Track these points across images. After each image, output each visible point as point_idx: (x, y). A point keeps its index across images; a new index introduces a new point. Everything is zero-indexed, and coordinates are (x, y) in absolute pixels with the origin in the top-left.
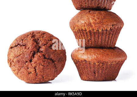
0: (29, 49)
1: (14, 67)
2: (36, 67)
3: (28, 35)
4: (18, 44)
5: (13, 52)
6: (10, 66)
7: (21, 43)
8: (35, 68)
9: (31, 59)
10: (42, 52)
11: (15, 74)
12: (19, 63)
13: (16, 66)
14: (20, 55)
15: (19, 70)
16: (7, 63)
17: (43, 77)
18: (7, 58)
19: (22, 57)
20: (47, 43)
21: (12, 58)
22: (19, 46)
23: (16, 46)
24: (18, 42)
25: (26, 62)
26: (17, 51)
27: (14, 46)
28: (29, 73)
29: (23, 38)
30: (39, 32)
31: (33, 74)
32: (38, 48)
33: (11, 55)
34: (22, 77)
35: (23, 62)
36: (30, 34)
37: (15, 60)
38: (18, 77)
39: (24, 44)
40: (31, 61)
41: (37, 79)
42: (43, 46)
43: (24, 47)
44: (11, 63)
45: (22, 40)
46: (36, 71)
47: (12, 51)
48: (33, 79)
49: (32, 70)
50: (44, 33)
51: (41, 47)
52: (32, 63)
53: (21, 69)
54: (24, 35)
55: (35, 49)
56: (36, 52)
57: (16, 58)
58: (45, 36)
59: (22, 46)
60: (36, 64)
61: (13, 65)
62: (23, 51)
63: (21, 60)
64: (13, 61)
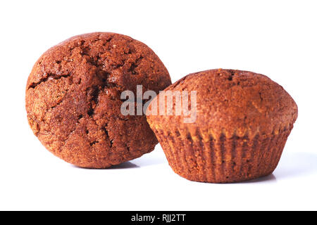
0: (79, 83)
1: (48, 135)
2: (107, 125)
3: (71, 49)
4: (49, 75)
5: (40, 95)
6: (37, 134)
7: (55, 70)
8: (103, 128)
9: (91, 106)
10: (114, 84)
11: (53, 151)
13: (52, 130)
14: (61, 101)
15: (64, 141)
16: (28, 126)
17: (128, 149)
18: (26, 114)
19: (65, 106)
20: (123, 61)
21: (39, 112)
22: (50, 78)
23: (44, 80)
24: (48, 68)
25: (81, 117)
26: (49, 91)
27: (38, 80)
28: (91, 144)
29: (60, 54)
30: (96, 37)
31: (101, 144)
32: (103, 77)
33: (36, 106)
34: (75, 155)
35: (73, 118)
36: (76, 45)
37: (48, 116)
38: (63, 158)
39: (66, 73)
40: (91, 113)
41: (113, 157)
42: (115, 69)
43: (66, 80)
44: (38, 126)
45: (58, 62)
46: (108, 137)
47: (36, 95)
48: (103, 157)
49: (97, 135)
50: (109, 39)
51: (110, 74)
52: (95, 117)
53: (68, 135)
54: (59, 48)
55: (96, 81)
56: (100, 87)
57: (50, 111)
58: (114, 46)
59: (60, 77)
60: (106, 119)
61: (45, 130)
62: (67, 90)
63: (66, 113)
64: (43, 120)
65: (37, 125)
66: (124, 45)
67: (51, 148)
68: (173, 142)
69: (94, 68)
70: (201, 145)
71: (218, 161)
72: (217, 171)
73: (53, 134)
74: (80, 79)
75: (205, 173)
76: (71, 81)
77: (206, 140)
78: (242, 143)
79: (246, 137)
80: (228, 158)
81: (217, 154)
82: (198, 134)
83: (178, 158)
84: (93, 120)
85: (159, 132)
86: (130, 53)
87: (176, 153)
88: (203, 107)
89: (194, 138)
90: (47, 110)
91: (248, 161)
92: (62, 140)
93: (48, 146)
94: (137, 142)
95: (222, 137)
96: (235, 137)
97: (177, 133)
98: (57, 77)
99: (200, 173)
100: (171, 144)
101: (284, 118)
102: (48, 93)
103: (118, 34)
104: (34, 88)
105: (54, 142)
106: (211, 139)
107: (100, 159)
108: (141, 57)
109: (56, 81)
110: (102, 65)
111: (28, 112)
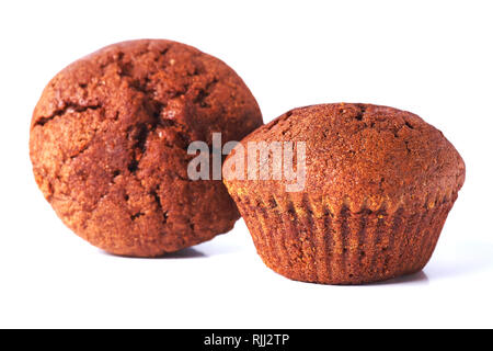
0: (116, 118)
1: (66, 200)
2: (158, 188)
3: (102, 66)
4: (68, 104)
5: (52, 138)
6: (49, 199)
7: (78, 98)
8: (153, 193)
9: (134, 157)
10: (172, 122)
11: (74, 227)
12: (83, 179)
13: (73, 194)
14: (86, 147)
15: (91, 211)
16: (36, 185)
17: (192, 226)
18: (31, 167)
19: (92, 156)
20: (186, 86)
21: (51, 164)
22: (70, 111)
23: (59, 112)
24: (67, 94)
25: (117, 173)
26: (67, 130)
27: (50, 113)
28: (133, 218)
29: (86, 73)
30: (143, 47)
31: (148, 218)
32: (154, 110)
33: (47, 154)
34: (107, 235)
35: (104, 174)
36: (110, 60)
37: (66, 171)
38: (88, 239)
39: (96, 103)
40: (133, 167)
41: (167, 239)
42: (173, 98)
43: (95, 114)
44: (51, 186)
45: (83, 86)
46: (159, 206)
47: (47, 137)
48: (151, 239)
49: (142, 202)
50: (165, 49)
51: (165, 105)
52: (141, 174)
53: (96, 203)
54: (85, 64)
55: (143, 117)
56: (150, 126)
57: (67, 162)
58: (172, 62)
59: (85, 109)
60: (158, 177)
61: (62, 192)
62: (96, 130)
63: (93, 167)
64: (58, 177)
65: (50, 184)
66: (186, 60)
67: (71, 223)
68: (265, 217)
69: (140, 95)
70: (310, 222)
71: (337, 249)
72: (334, 264)
73: (74, 199)
74: (118, 113)
75: (315, 267)
76: (103, 116)
77: (318, 214)
78: (375, 221)
79: (382, 211)
80: (353, 244)
81: (335, 237)
82: (305, 204)
83: (272, 242)
84: (137, 180)
85: (243, 201)
86: (196, 73)
87: (270, 234)
88: (315, 161)
89: (299, 211)
90: (64, 161)
91: (384, 249)
92: (87, 209)
93: (66, 219)
94: (207, 216)
95: (344, 211)
96: (365, 211)
97: (273, 203)
98: (81, 110)
99: (307, 268)
100: (261, 219)
101: (443, 182)
102: (65, 134)
103: (178, 44)
104: (42, 124)
105: (76, 213)
106: (327, 213)
107: (146, 241)
108: (215, 81)
109: (78, 115)
110: (152, 91)
111: (34, 163)
